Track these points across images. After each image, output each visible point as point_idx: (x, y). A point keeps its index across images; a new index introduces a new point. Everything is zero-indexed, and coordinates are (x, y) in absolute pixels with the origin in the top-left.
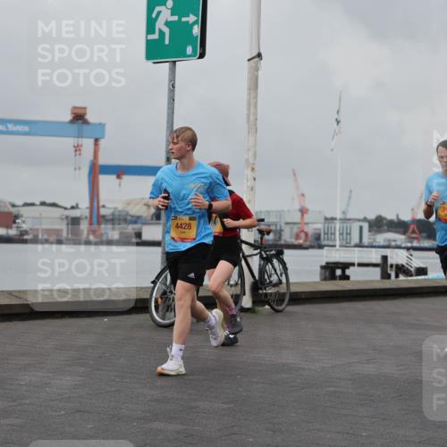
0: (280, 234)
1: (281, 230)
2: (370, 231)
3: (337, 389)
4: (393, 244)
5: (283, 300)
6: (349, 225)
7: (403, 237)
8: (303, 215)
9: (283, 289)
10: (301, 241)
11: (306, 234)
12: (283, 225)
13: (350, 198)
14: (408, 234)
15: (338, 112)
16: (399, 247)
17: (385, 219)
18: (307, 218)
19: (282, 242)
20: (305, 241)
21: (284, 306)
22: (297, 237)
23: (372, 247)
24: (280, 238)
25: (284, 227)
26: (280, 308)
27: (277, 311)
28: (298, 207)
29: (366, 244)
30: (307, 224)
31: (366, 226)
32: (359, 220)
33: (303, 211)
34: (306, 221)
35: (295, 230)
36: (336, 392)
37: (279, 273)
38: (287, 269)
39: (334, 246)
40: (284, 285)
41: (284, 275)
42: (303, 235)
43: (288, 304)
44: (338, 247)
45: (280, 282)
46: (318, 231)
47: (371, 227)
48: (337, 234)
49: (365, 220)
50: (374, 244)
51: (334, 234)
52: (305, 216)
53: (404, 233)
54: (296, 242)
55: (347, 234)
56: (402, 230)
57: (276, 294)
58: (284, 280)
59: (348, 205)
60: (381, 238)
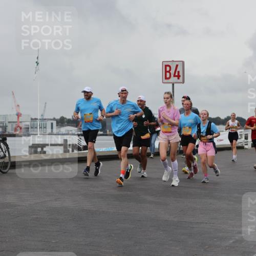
0: (6, 128)
1: (6, 126)
2: (57, 126)
3: (38, 217)
4: (70, 132)
5: (7, 167)
6: (45, 123)
7: (76, 129)
8: (18, 118)
9: (7, 160)
10: (18, 132)
11: (21, 128)
12: (7, 123)
13: (45, 107)
14: (79, 127)
15: (37, 58)
16: (73, 134)
17: (66, 118)
18: (21, 119)
19: (7, 133)
20: (20, 132)
21: (7, 170)
22: (16, 130)
23: (58, 135)
24: (6, 131)
25: (8, 124)
26: (5, 171)
27: (4, 173)
28: (15, 113)
29: (55, 133)
30: (21, 122)
31: (55, 123)
32: (51, 120)
33: (19, 115)
34: (20, 120)
35: (14, 126)
36: (37, 218)
37: (4, 151)
38: (9, 148)
39: (37, 135)
40: (7, 158)
41: (7, 152)
42: (19, 129)
43: (10, 169)
44: (39, 135)
45: (5, 156)
46: (27, 126)
47: (57, 123)
48: (38, 127)
49: (54, 119)
50: (60, 133)
51: (37, 128)
52: (20, 118)
53: (76, 127)
54: (14, 133)
55: (44, 127)
56: (75, 125)
57: (2, 163)
58: (7, 155)
59: (44, 111)
60: (64, 130)
